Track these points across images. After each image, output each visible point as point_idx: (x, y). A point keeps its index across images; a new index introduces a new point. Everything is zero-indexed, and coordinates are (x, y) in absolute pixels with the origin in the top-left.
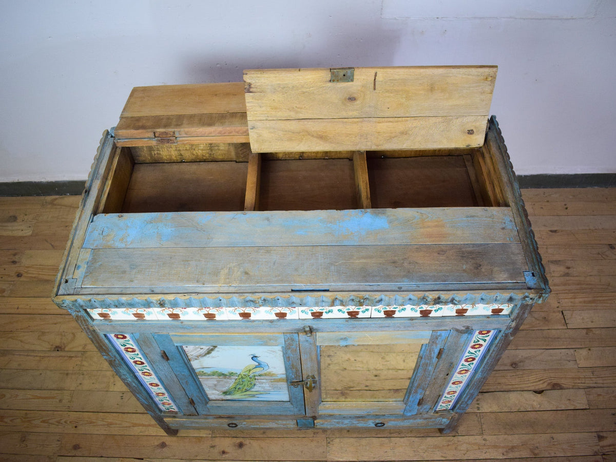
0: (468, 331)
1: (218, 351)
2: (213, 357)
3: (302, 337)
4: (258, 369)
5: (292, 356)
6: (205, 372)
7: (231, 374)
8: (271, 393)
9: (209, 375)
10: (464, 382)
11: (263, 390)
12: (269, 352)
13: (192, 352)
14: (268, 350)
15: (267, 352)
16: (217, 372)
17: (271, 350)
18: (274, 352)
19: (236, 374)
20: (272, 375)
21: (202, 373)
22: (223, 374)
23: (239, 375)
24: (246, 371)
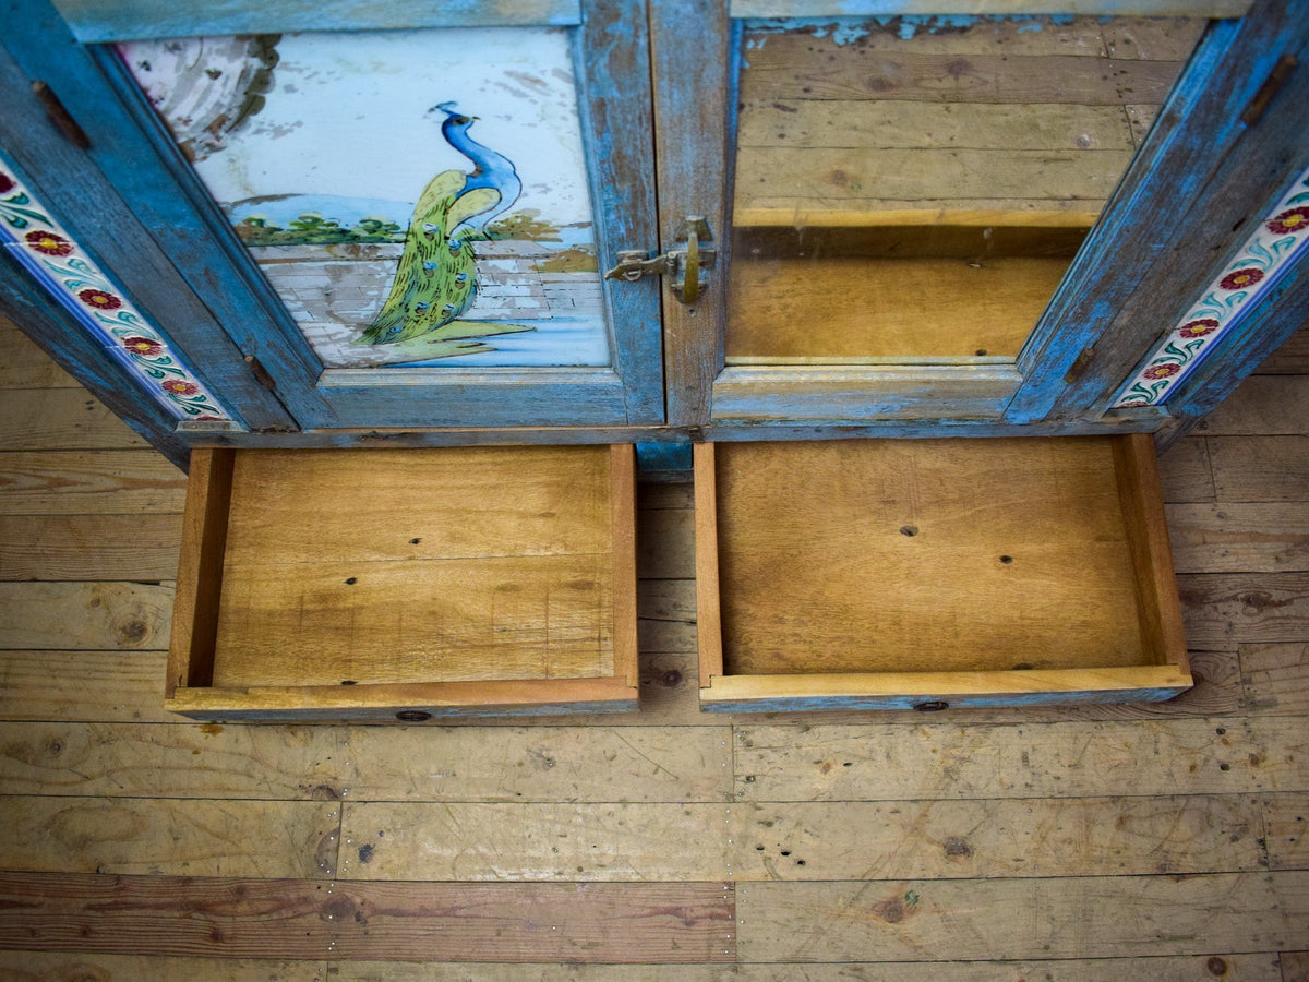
1: (290, 89)
2: (279, 132)
4: (477, 200)
5: (616, 94)
6: (269, 224)
7: (378, 232)
8: (539, 326)
9: (291, 241)
10: (1268, 275)
11: (508, 312)
12: (514, 84)
13: (179, 97)
14: (509, 74)
15: (505, 87)
16: (316, 221)
17: (521, 69)
18: (537, 81)
19: (395, 227)
20: (537, 231)
21: (261, 231)
22: (343, 232)
23: (407, 234)
24: (429, 209)
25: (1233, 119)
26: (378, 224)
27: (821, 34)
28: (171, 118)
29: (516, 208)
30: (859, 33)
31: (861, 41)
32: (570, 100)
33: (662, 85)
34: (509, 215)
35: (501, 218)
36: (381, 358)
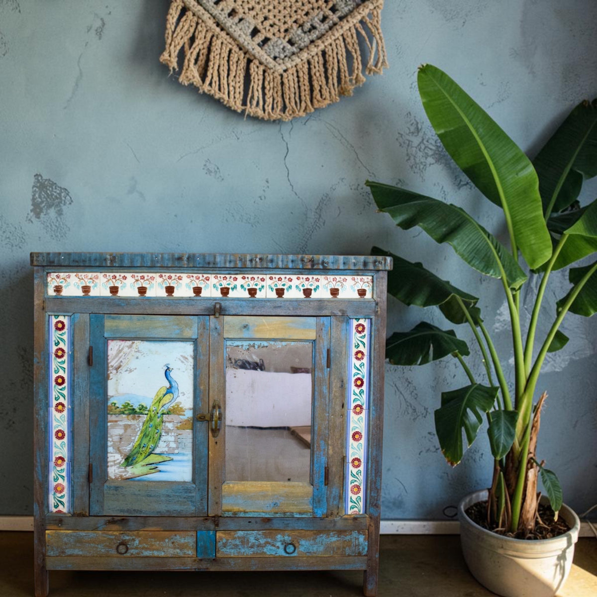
0: (345, 318)
3: (212, 321)
6: (117, 405)
7: (142, 410)
9: (120, 413)
11: (166, 449)
12: (182, 359)
13: (114, 359)
14: (181, 356)
15: (180, 359)
16: (129, 404)
17: (184, 355)
18: (187, 358)
19: (146, 408)
20: (180, 411)
21: (113, 408)
22: (134, 409)
23: (149, 411)
24: (156, 401)
25: (326, 367)
26: (143, 406)
27: (240, 347)
28: (110, 365)
29: (176, 401)
30: (248, 347)
31: (248, 349)
32: (192, 364)
33: (211, 354)
34: (174, 404)
35: (172, 405)
36: (125, 475)
